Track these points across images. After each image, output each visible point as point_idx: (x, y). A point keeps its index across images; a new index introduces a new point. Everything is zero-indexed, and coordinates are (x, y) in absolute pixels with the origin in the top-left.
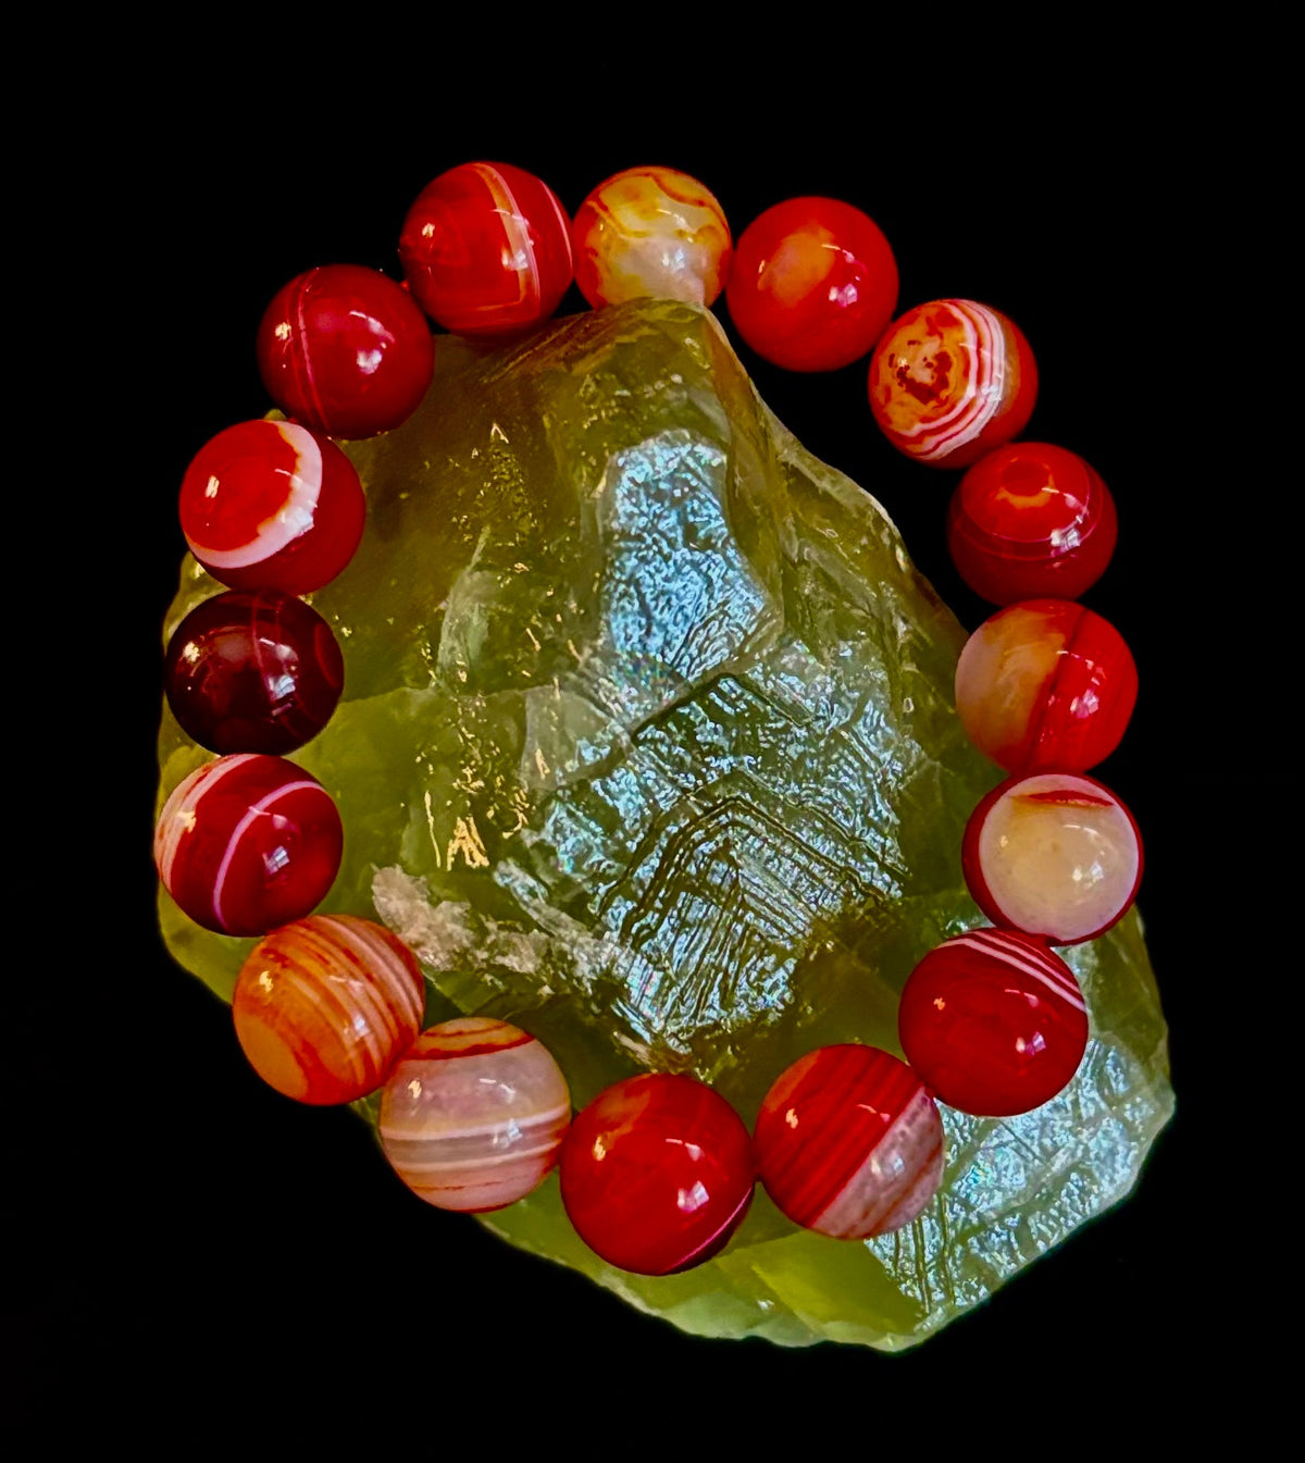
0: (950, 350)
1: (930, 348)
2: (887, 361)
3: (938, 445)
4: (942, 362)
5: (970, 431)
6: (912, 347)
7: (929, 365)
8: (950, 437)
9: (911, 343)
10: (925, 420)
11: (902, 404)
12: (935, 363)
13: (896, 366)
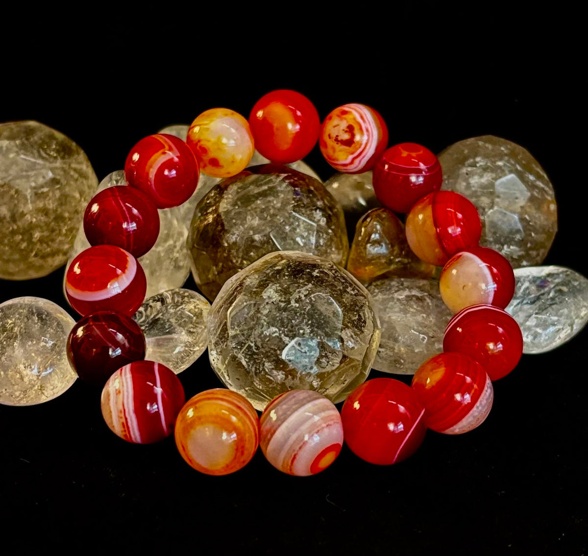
0: (351, 123)
1: (344, 125)
2: (328, 137)
3: (360, 162)
4: (350, 129)
5: (370, 151)
6: (336, 128)
7: (346, 132)
8: (364, 157)
9: (335, 127)
10: (352, 153)
11: (340, 151)
12: (348, 130)
13: (333, 138)
